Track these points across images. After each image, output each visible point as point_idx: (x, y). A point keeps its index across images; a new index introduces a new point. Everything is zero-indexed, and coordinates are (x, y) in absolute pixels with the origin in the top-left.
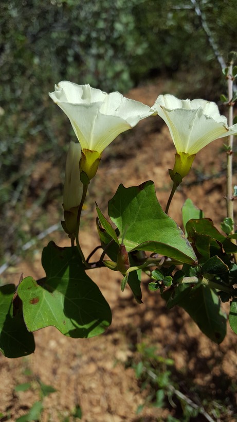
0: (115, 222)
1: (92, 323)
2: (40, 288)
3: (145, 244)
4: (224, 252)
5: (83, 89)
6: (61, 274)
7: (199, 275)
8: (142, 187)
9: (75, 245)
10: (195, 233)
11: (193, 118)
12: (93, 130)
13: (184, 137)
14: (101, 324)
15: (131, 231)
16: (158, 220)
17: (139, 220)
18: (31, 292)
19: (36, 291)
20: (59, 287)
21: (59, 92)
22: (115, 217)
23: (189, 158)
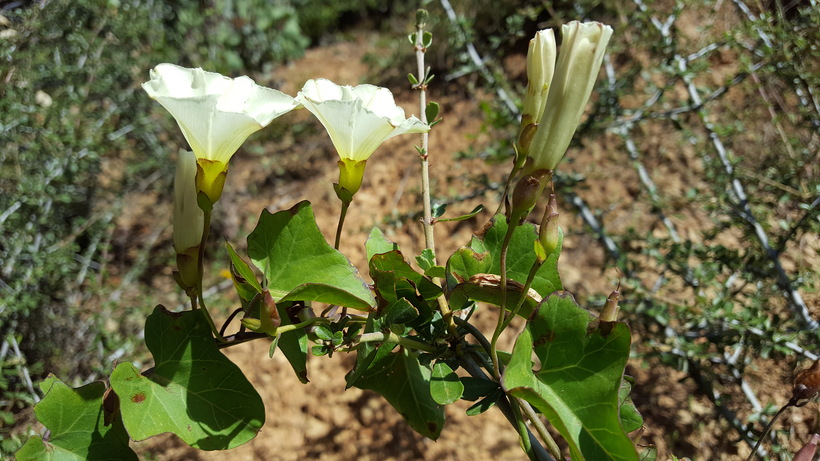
0: (259, 265)
1: (234, 426)
2: (145, 379)
3: (301, 288)
4: (418, 294)
5: (193, 73)
6: (179, 356)
7: (385, 330)
8: (295, 210)
9: (199, 307)
10: (376, 271)
11: (352, 112)
12: (210, 132)
13: (346, 138)
14: (249, 425)
15: (283, 276)
16: (319, 257)
17: (294, 259)
18: (132, 384)
19: (140, 384)
20: (177, 376)
21: (157, 81)
22: (258, 259)
23: (356, 166)
